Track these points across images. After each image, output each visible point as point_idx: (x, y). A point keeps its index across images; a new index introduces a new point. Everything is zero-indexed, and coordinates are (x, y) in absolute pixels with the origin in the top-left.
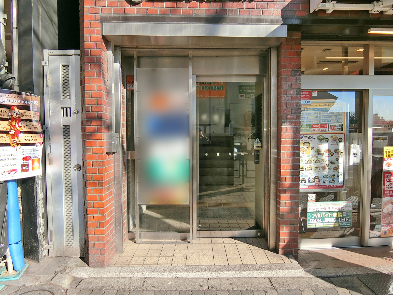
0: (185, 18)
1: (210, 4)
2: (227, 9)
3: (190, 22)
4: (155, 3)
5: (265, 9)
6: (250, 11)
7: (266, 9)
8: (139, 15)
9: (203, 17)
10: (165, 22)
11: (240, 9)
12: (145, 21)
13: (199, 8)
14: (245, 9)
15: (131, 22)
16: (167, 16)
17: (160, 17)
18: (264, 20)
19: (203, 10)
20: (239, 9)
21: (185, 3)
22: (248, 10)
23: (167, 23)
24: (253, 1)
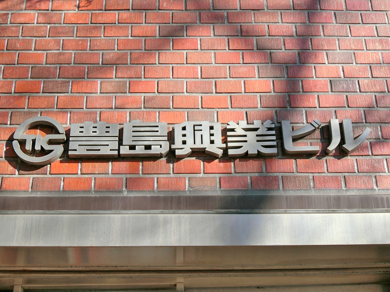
0: (165, 199)
1: (232, 163)
2: (278, 174)
3: (180, 209)
4: (85, 163)
5: (381, 174)
6: (343, 180)
7: (384, 174)
8: (39, 195)
9: (215, 197)
10: (110, 208)
11: (315, 175)
12: (53, 210)
13: (204, 173)
14: (329, 174)
15: (15, 212)
16: (114, 195)
17: (96, 197)
18: (382, 199)
19: (215, 178)
20: (311, 175)
21: (165, 162)
22: (337, 177)
23: (115, 212)
24: (347, 156)
